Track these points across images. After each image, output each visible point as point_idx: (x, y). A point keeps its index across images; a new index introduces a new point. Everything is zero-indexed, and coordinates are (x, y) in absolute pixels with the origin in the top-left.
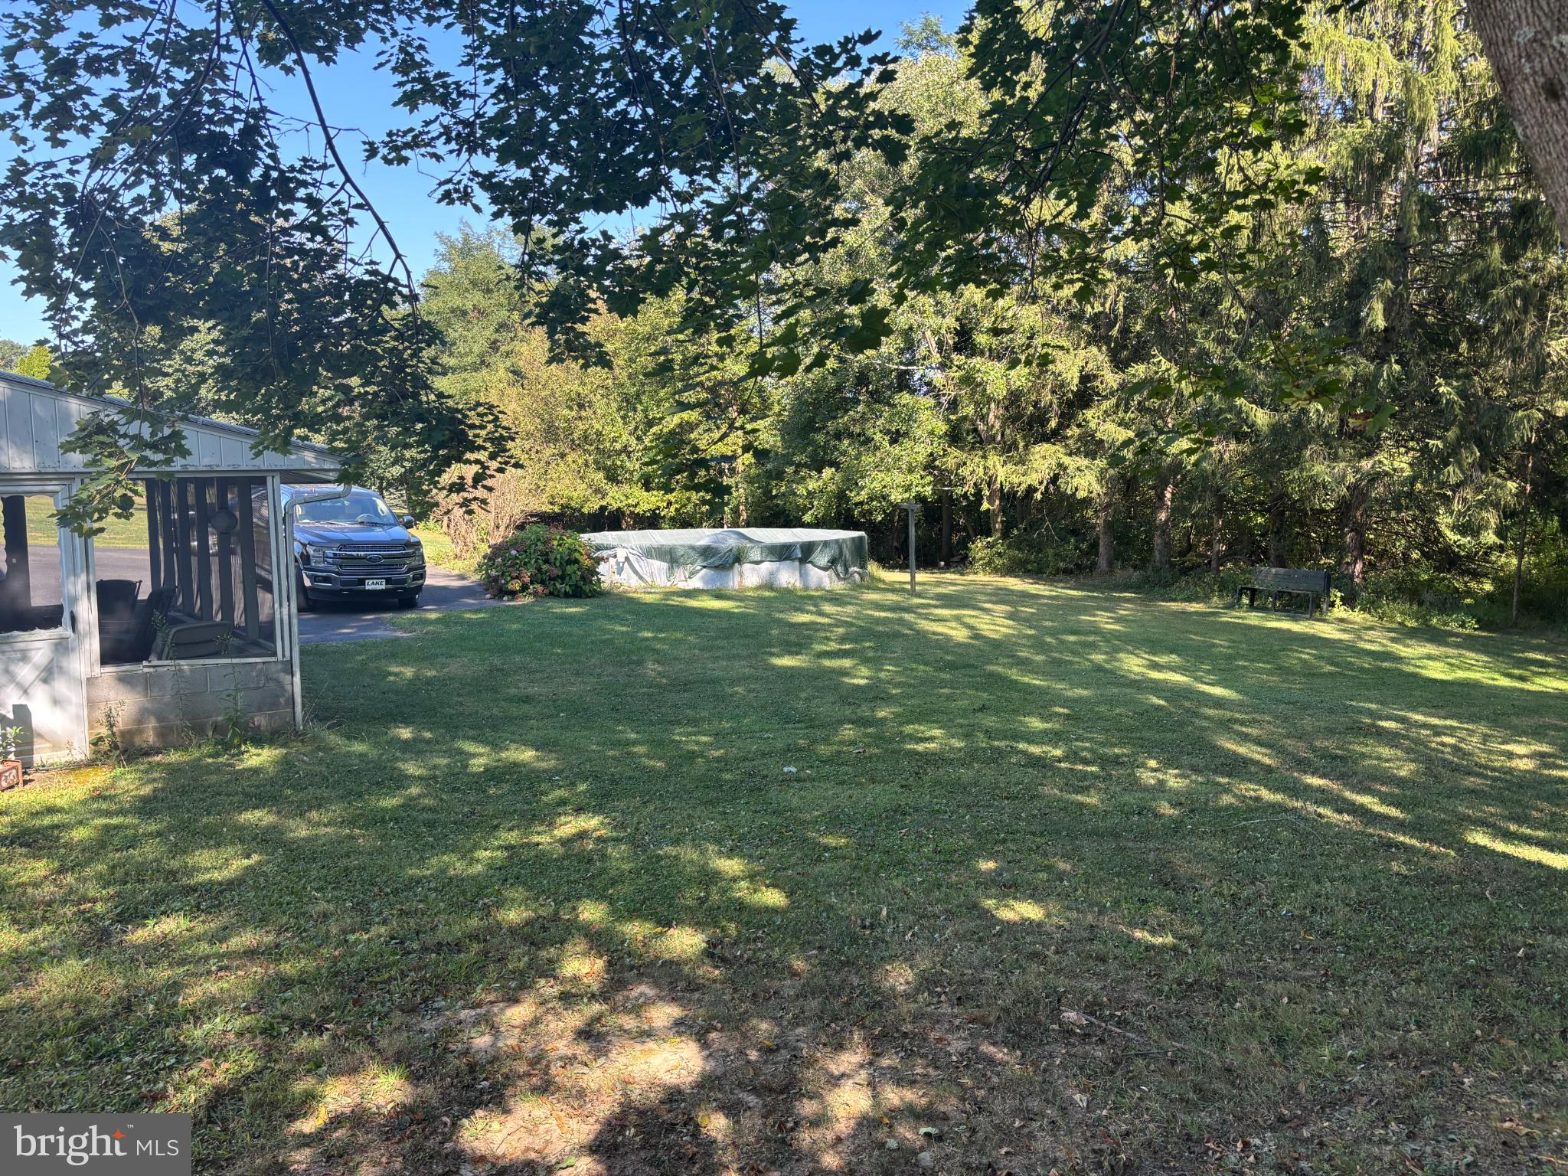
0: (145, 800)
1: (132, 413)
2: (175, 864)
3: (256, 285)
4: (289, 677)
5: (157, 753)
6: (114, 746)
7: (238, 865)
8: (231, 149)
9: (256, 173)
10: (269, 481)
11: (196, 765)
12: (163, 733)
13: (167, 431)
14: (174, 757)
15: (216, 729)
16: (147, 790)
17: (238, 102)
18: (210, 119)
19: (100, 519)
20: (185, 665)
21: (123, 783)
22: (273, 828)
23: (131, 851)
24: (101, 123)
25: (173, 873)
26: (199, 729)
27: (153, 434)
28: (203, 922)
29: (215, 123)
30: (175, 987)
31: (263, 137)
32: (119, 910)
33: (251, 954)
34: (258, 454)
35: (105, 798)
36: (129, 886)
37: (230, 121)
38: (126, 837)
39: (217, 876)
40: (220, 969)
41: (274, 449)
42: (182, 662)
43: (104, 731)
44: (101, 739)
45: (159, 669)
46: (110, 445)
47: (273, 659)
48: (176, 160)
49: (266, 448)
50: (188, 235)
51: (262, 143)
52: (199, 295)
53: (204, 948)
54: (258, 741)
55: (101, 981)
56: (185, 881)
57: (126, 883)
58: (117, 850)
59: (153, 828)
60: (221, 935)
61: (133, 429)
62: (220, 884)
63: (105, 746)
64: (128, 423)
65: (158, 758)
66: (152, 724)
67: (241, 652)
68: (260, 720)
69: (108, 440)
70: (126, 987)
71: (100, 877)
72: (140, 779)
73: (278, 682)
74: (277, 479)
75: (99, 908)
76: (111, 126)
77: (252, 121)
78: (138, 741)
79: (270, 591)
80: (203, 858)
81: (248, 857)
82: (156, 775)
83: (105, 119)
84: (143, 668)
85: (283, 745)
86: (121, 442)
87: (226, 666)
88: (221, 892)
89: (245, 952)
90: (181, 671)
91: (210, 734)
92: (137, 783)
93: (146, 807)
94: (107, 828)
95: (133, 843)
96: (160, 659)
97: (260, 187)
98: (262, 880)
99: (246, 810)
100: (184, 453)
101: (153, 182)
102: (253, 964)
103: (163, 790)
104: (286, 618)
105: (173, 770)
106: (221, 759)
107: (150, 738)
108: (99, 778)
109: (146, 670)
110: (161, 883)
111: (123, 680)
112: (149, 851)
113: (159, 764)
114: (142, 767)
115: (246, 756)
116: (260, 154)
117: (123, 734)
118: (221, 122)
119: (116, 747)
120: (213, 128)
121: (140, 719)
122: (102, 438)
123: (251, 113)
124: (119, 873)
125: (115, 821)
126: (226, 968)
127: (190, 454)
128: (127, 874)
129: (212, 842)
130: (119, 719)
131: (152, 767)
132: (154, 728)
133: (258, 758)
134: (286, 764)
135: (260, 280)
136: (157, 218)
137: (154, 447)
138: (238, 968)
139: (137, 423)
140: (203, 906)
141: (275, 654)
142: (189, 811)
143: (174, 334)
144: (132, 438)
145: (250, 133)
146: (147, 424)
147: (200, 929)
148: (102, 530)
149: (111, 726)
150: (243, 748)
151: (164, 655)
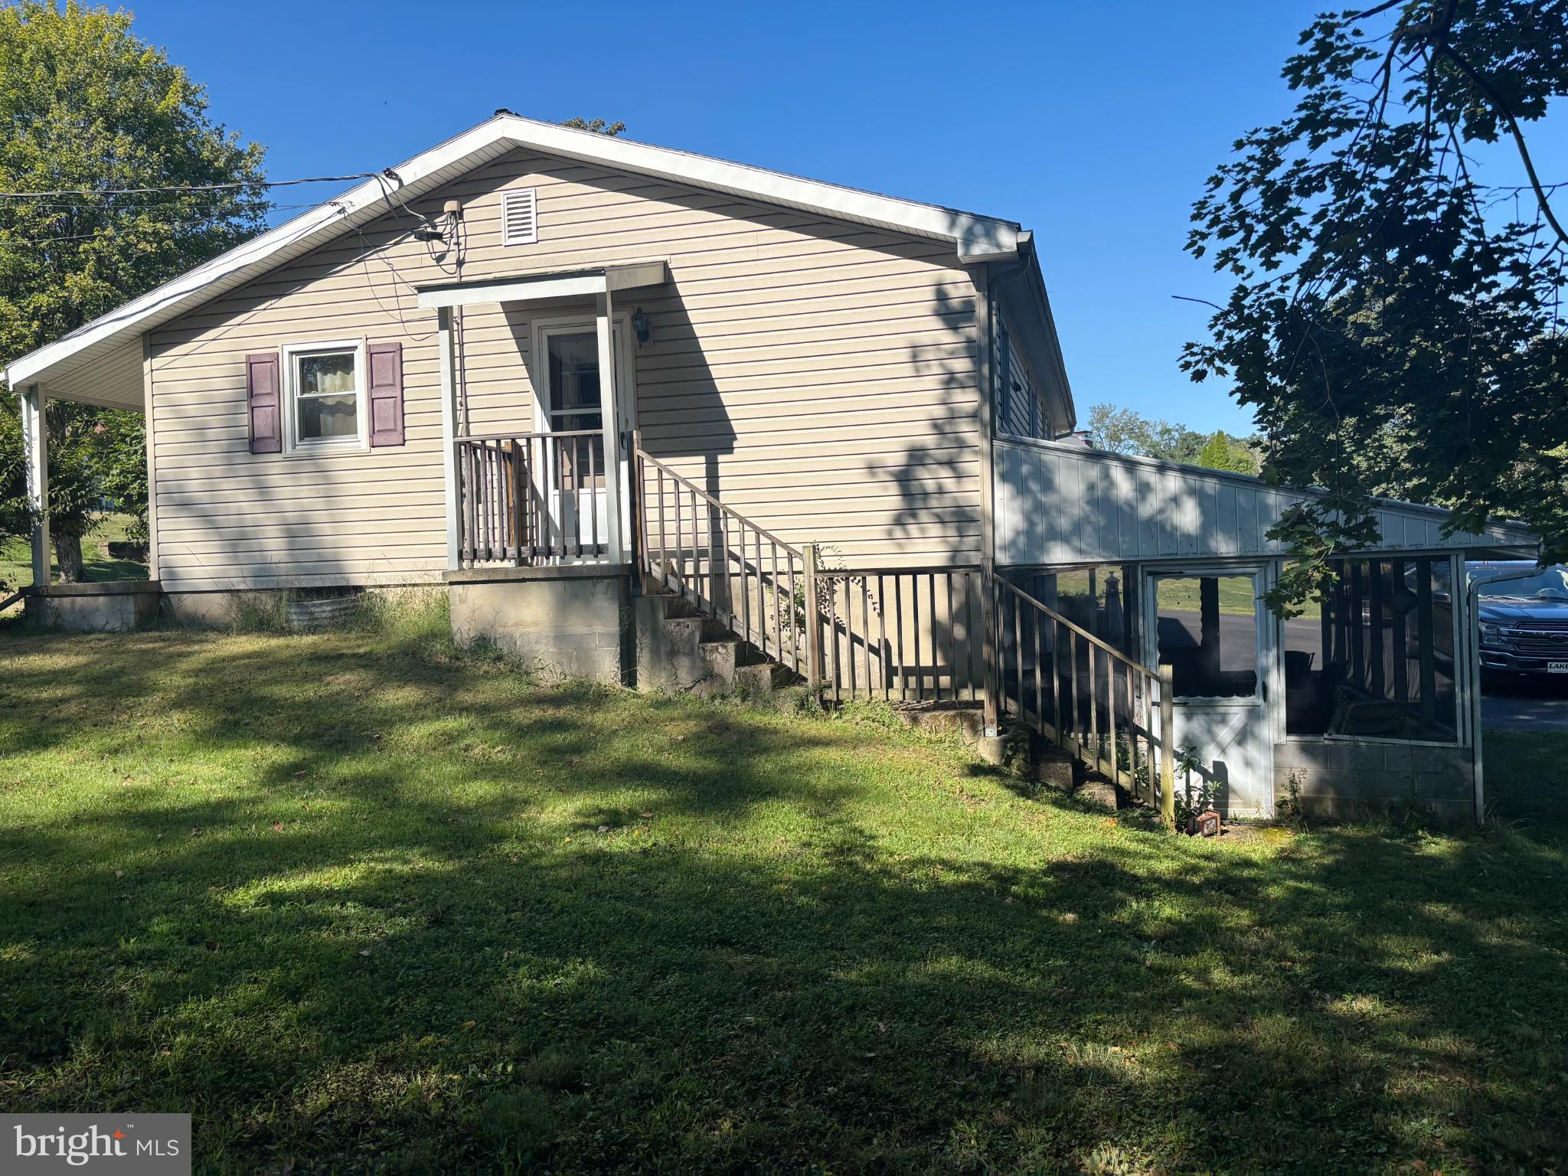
0: (1328, 869)
1: (1328, 503)
2: (1365, 942)
3: (1453, 364)
4: (1470, 765)
5: (1336, 825)
6: (1296, 811)
7: (1428, 959)
8: (1434, 234)
9: (1459, 252)
10: (1453, 559)
11: (1373, 842)
12: (1341, 804)
13: (1361, 518)
14: (1351, 831)
15: (1392, 809)
16: (1328, 860)
17: (1443, 186)
18: (1413, 210)
19: (1300, 602)
20: (1363, 741)
21: (1306, 849)
22: (1458, 927)
23: (1322, 919)
24: (1309, 239)
25: (1362, 952)
26: (1375, 808)
27: (1347, 521)
28: (1399, 1011)
29: (1418, 213)
30: (1379, 1073)
31: (1467, 213)
32: (1317, 975)
33: (1452, 1061)
34: (1448, 535)
35: (1294, 861)
36: (1323, 954)
37: (1433, 206)
38: (1315, 904)
39: (1406, 964)
40: (1423, 1067)
41: (1466, 529)
42: (1360, 738)
43: (1288, 795)
44: (1285, 802)
45: (1339, 743)
46: (1309, 534)
47: (1452, 745)
48: (1379, 257)
49: (1457, 528)
50: (1386, 327)
51: (1465, 220)
52: (1393, 383)
53: (1402, 1039)
54: (1436, 831)
55: (1307, 1044)
56: (1375, 963)
57: (1320, 951)
58: (1310, 916)
59: (1339, 900)
60: (1419, 1031)
61: (1331, 516)
62: (1412, 975)
63: (1288, 809)
64: (1326, 511)
65: (1337, 829)
66: (1330, 795)
67: (1417, 734)
68: (1437, 806)
69: (1308, 530)
70: (1333, 1057)
71: (1296, 938)
72: (1322, 847)
73: (1456, 768)
74: (1462, 557)
75: (1299, 969)
76: (1318, 240)
77: (1455, 201)
78: (1318, 810)
79: (1451, 676)
80: (1391, 943)
81: (1438, 953)
82: (1337, 846)
83: (1313, 235)
84: (1325, 740)
85: (1464, 838)
86: (1319, 531)
87: (1402, 747)
88: (1415, 983)
89: (1445, 1056)
90: (1358, 747)
91: (1387, 813)
92: (1320, 851)
93: (1329, 876)
94: (1298, 892)
95: (1322, 911)
96: (1338, 732)
97: (1464, 265)
98: (1455, 982)
99: (1430, 901)
100: (1375, 538)
101: (1354, 282)
102: (1457, 1072)
103: (1344, 862)
104: (1468, 704)
105: (1352, 844)
106: (1398, 841)
107: (1328, 807)
108: (1284, 839)
109: (1327, 742)
110: (1353, 959)
111: (1306, 750)
112: (1339, 923)
113: (1338, 836)
114: (1323, 836)
115: (1423, 842)
116: (1463, 232)
117: (1304, 800)
118: (1424, 210)
119: (1299, 813)
120: (1415, 217)
121: (1321, 786)
122: (1303, 527)
123: (1456, 193)
124: (1314, 939)
125: (1304, 885)
126: (1429, 1068)
127: (1381, 539)
128: (1320, 941)
129: (1399, 929)
130: (1302, 786)
131: (1332, 838)
132: (1333, 800)
133: (1436, 846)
134: (1467, 859)
135: (1457, 357)
136: (1360, 317)
137: (1347, 533)
138: (1441, 1072)
139: (1333, 512)
140: (1397, 993)
141: (1455, 740)
142: (1372, 891)
143: (1370, 425)
144: (1328, 525)
145: (1455, 213)
146: (1341, 512)
147: (1397, 1018)
148: (1301, 612)
149: (1294, 791)
150: (1420, 833)
151: (1342, 730)
